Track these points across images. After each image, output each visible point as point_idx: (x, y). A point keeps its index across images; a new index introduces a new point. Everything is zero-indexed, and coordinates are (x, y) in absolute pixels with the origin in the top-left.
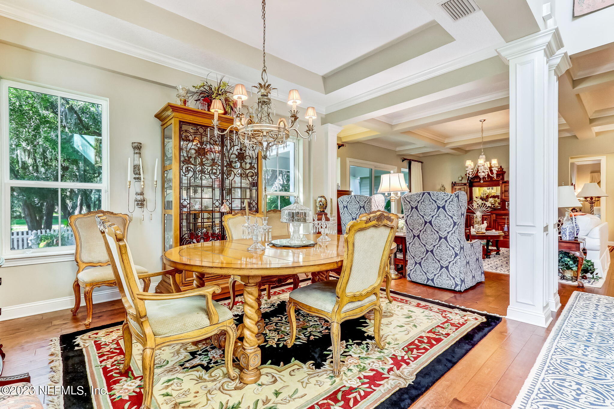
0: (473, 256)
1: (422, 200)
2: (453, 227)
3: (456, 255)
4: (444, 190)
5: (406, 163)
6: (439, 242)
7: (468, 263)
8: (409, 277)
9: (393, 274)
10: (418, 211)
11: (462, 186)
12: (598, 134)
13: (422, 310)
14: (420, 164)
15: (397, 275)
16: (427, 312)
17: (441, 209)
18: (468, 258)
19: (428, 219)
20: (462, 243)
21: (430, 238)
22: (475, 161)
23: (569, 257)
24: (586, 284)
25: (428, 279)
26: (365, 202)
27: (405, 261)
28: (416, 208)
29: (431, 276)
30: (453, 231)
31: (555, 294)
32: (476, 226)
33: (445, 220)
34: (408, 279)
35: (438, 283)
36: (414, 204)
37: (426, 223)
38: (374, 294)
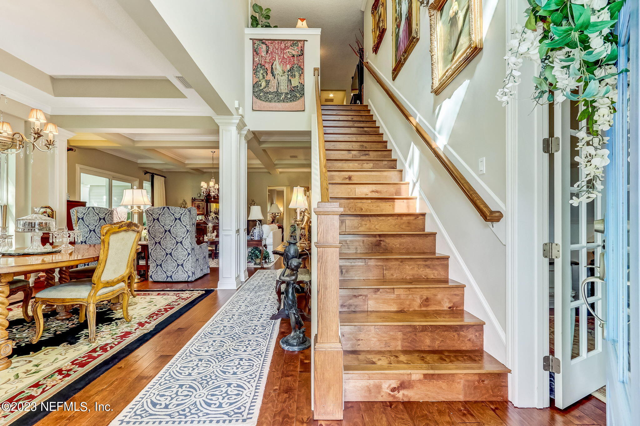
0: (201, 255)
1: (162, 213)
2: (187, 234)
3: (189, 254)
4: (186, 204)
5: (148, 176)
6: (176, 245)
7: (197, 260)
8: (152, 278)
9: (136, 279)
10: (159, 222)
11: (200, 201)
12: (281, 173)
13: (161, 296)
14: (163, 179)
15: (139, 279)
16: (165, 297)
17: (178, 220)
18: (197, 256)
19: (167, 228)
20: (193, 245)
21: (169, 244)
22: (208, 183)
23: (258, 250)
24: (265, 266)
25: (168, 277)
26: (106, 214)
27: (147, 267)
28: (158, 219)
29: (169, 274)
30: (186, 237)
31: (245, 271)
32: (209, 234)
33: (181, 229)
34: (150, 280)
35: (175, 278)
36: (156, 216)
37: (166, 231)
38: (123, 281)
